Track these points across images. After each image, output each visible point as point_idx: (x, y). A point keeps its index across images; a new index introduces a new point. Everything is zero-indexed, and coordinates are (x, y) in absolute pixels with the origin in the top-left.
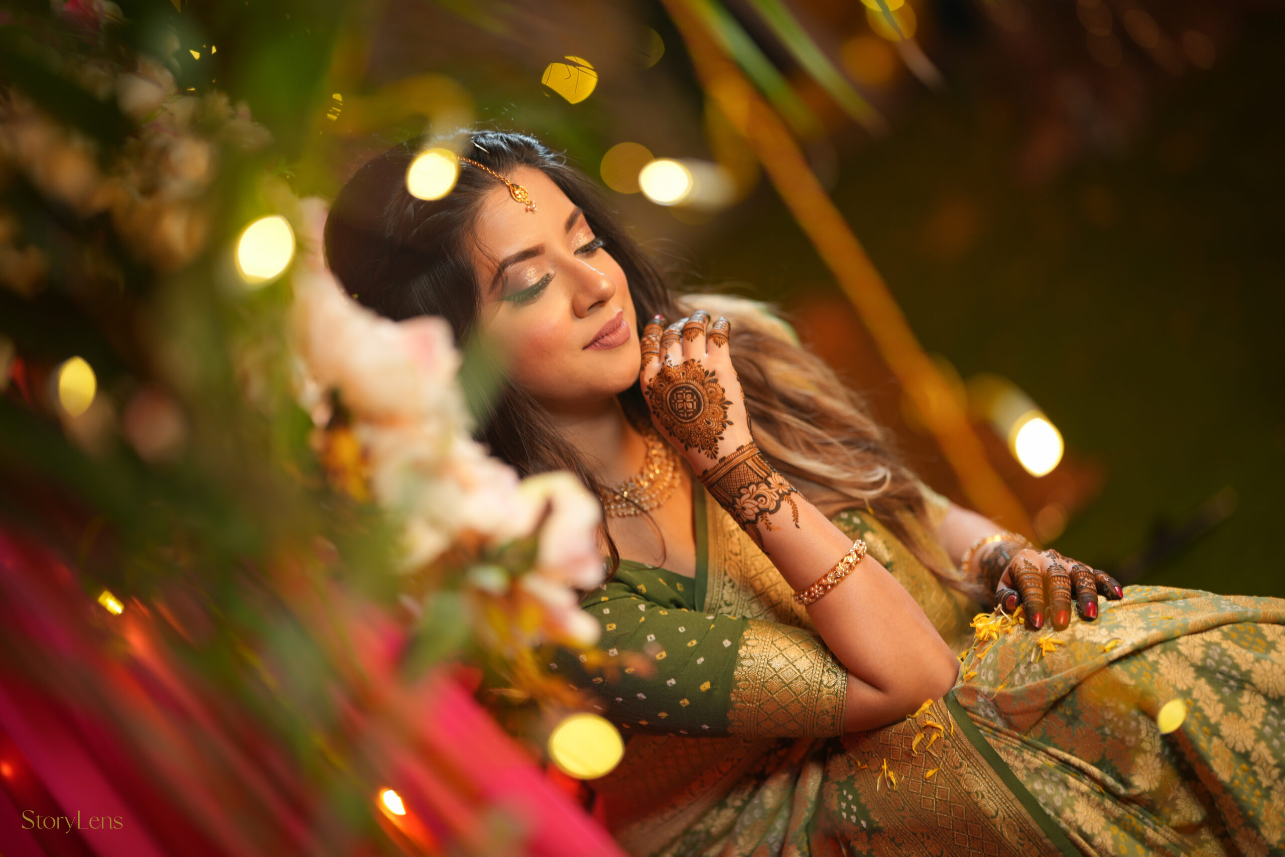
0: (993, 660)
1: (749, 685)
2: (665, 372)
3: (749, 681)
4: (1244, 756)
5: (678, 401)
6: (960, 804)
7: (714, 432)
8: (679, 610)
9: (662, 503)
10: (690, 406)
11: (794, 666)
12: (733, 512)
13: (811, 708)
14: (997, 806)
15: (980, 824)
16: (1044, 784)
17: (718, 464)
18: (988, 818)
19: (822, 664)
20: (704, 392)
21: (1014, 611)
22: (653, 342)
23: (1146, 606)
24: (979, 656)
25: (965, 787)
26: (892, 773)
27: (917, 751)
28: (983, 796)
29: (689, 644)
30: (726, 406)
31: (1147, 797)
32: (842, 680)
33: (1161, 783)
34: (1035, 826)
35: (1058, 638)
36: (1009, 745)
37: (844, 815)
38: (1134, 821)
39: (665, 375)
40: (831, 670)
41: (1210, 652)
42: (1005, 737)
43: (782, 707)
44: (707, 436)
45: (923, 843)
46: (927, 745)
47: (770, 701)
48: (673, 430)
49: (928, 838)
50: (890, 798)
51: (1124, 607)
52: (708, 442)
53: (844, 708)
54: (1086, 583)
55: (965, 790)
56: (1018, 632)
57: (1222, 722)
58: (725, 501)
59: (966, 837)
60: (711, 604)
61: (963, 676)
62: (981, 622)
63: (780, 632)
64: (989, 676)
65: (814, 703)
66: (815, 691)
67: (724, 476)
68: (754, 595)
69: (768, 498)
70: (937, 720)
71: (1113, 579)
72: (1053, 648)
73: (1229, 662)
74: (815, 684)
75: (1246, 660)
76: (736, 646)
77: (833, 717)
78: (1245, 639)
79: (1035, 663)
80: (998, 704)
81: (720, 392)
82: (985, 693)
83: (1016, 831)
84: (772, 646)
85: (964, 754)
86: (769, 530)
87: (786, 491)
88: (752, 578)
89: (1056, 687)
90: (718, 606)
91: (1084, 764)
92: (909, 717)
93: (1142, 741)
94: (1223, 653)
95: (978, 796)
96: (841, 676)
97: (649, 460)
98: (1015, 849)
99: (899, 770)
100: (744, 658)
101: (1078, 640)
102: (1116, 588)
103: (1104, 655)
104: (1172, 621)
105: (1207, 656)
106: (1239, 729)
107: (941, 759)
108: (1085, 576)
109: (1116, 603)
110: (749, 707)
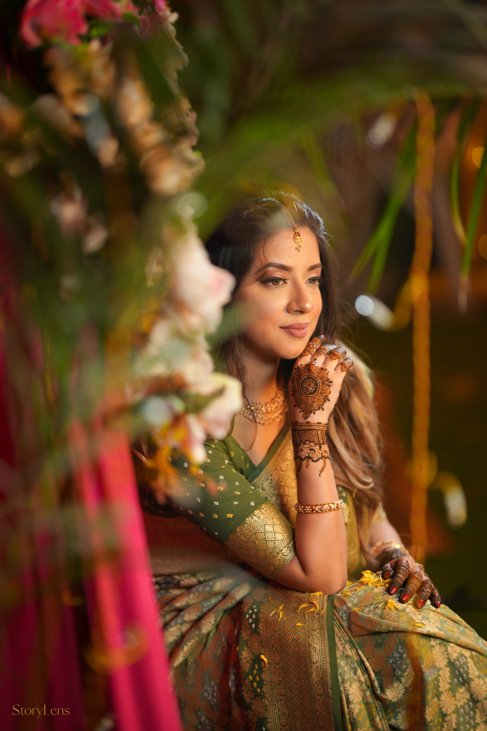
0: (362, 594)
1: (249, 529)
2: (310, 366)
3: (250, 527)
4: (444, 715)
5: (307, 383)
6: (303, 647)
7: (313, 408)
8: (241, 475)
9: (266, 424)
10: (311, 389)
11: (275, 535)
12: (296, 449)
13: (268, 558)
14: (318, 659)
15: (305, 662)
16: (346, 664)
17: (305, 423)
18: (311, 662)
19: (287, 543)
20: (321, 387)
21: (387, 579)
22: (313, 347)
23: (446, 619)
24: (357, 588)
25: (310, 641)
26: (282, 613)
27: (300, 611)
28: (315, 651)
29: (236, 492)
30: (327, 400)
31: (388, 703)
32: (291, 556)
33: (398, 701)
34: (329, 680)
35: (397, 605)
36: (343, 636)
37: (248, 616)
38: (374, 709)
39: (310, 367)
40: (289, 548)
41: (461, 659)
42: (344, 632)
43: (256, 549)
44: (309, 407)
45: (274, 653)
46: (306, 611)
47: (253, 542)
48: (295, 393)
49: (278, 652)
50: (273, 623)
51: (436, 613)
52: (307, 410)
53: (283, 569)
54: (427, 590)
55: (309, 642)
56: (381, 590)
57: (444, 693)
58: (296, 441)
59: (295, 663)
60: (256, 483)
61: (343, 592)
62: (368, 574)
63: (278, 516)
64: (355, 600)
65: (272, 557)
66: (276, 552)
67: (304, 430)
68: (277, 493)
69: (316, 453)
70: (319, 603)
71: (440, 597)
72: (392, 608)
73: (466, 669)
74: (278, 549)
75: (474, 674)
76: (256, 508)
77: (276, 569)
78: (479, 664)
79: (380, 609)
80: (351, 616)
81: (328, 392)
82: (348, 607)
83: (319, 676)
84: (271, 519)
85: (320, 627)
86: (306, 467)
87: (326, 456)
88: (282, 486)
89: (382, 625)
90: (258, 486)
91: (370, 668)
92: (307, 593)
93: (403, 676)
94: (466, 663)
95: (313, 649)
96: (292, 554)
97: (273, 401)
98: (313, 684)
99: (286, 613)
100: (255, 515)
101: (406, 612)
102: (439, 602)
103: (413, 627)
104: (453, 633)
105: (458, 660)
106: (449, 702)
107: (309, 621)
108: (429, 587)
109: (434, 608)
110: (242, 538)
